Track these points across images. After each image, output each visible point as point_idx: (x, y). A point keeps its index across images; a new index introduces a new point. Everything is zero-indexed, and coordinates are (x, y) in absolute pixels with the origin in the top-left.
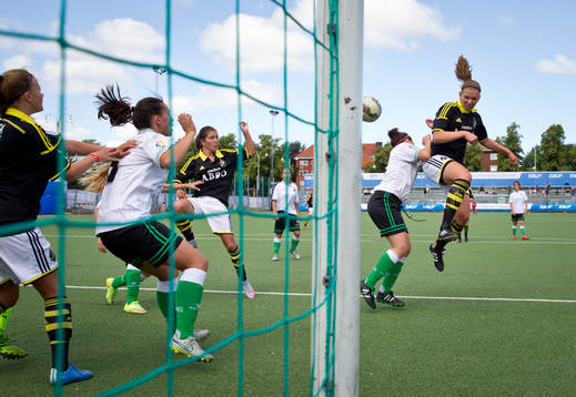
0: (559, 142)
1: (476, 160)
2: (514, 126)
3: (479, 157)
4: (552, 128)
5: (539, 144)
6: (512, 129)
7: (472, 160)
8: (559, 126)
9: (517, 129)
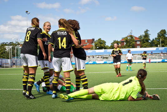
0: (164, 36)
1: (133, 44)
2: (147, 31)
3: (134, 43)
4: (162, 31)
5: (157, 37)
6: (146, 32)
7: (131, 44)
8: (164, 30)
9: (148, 32)
